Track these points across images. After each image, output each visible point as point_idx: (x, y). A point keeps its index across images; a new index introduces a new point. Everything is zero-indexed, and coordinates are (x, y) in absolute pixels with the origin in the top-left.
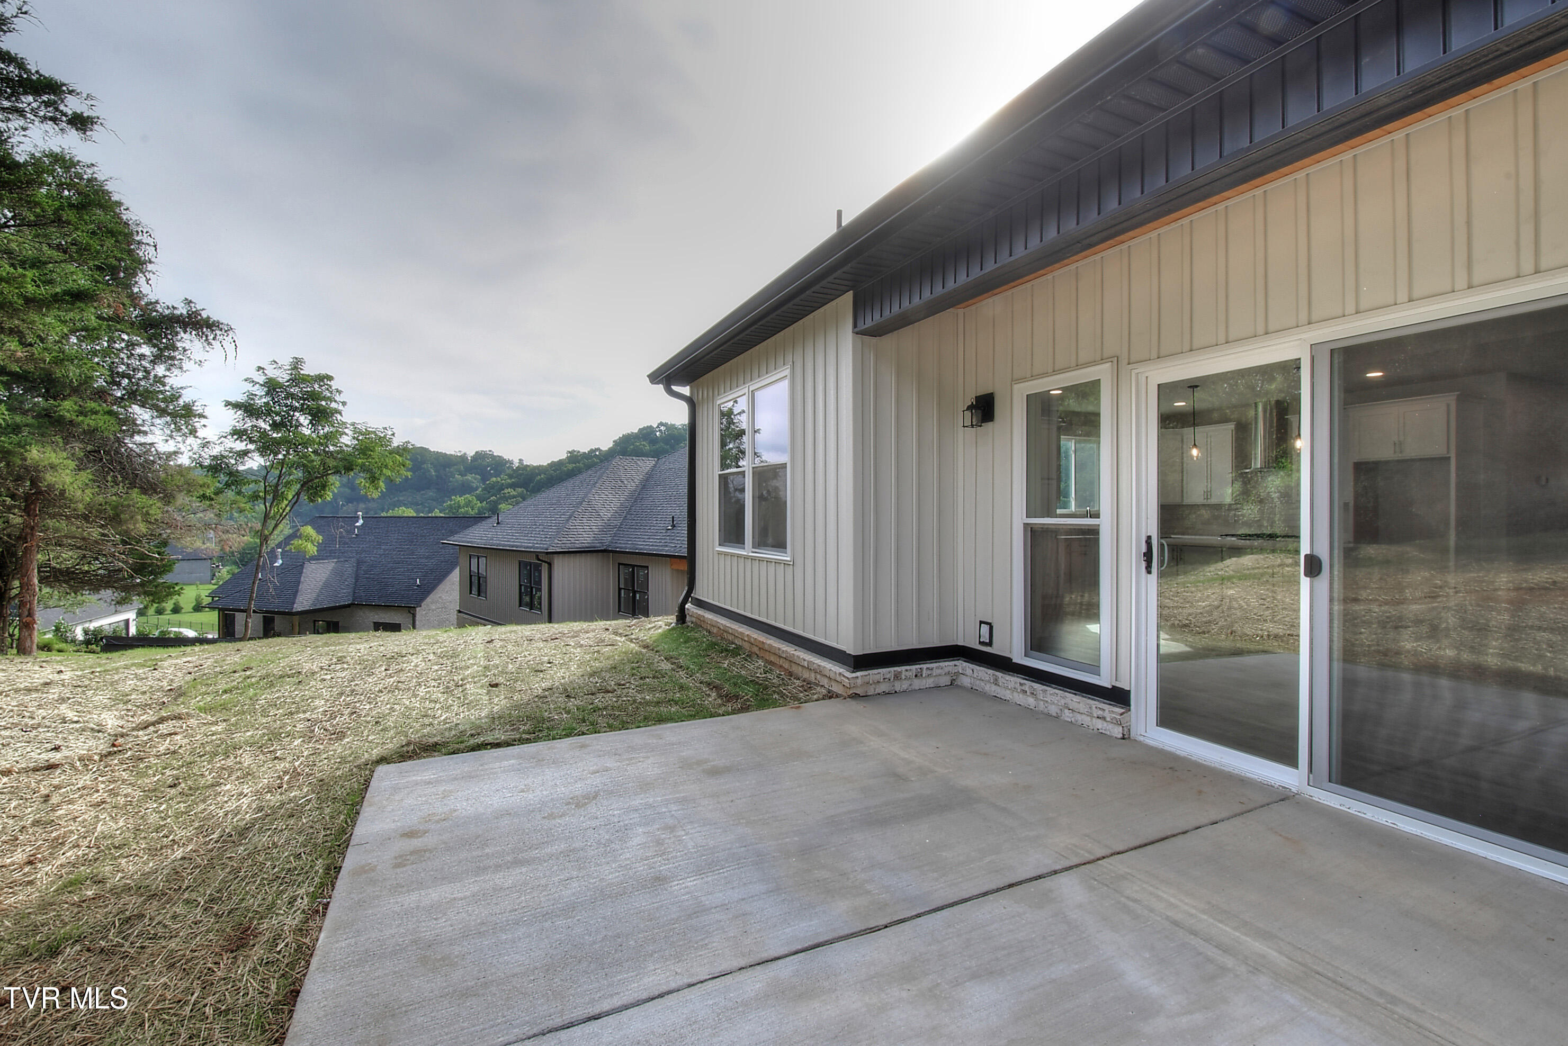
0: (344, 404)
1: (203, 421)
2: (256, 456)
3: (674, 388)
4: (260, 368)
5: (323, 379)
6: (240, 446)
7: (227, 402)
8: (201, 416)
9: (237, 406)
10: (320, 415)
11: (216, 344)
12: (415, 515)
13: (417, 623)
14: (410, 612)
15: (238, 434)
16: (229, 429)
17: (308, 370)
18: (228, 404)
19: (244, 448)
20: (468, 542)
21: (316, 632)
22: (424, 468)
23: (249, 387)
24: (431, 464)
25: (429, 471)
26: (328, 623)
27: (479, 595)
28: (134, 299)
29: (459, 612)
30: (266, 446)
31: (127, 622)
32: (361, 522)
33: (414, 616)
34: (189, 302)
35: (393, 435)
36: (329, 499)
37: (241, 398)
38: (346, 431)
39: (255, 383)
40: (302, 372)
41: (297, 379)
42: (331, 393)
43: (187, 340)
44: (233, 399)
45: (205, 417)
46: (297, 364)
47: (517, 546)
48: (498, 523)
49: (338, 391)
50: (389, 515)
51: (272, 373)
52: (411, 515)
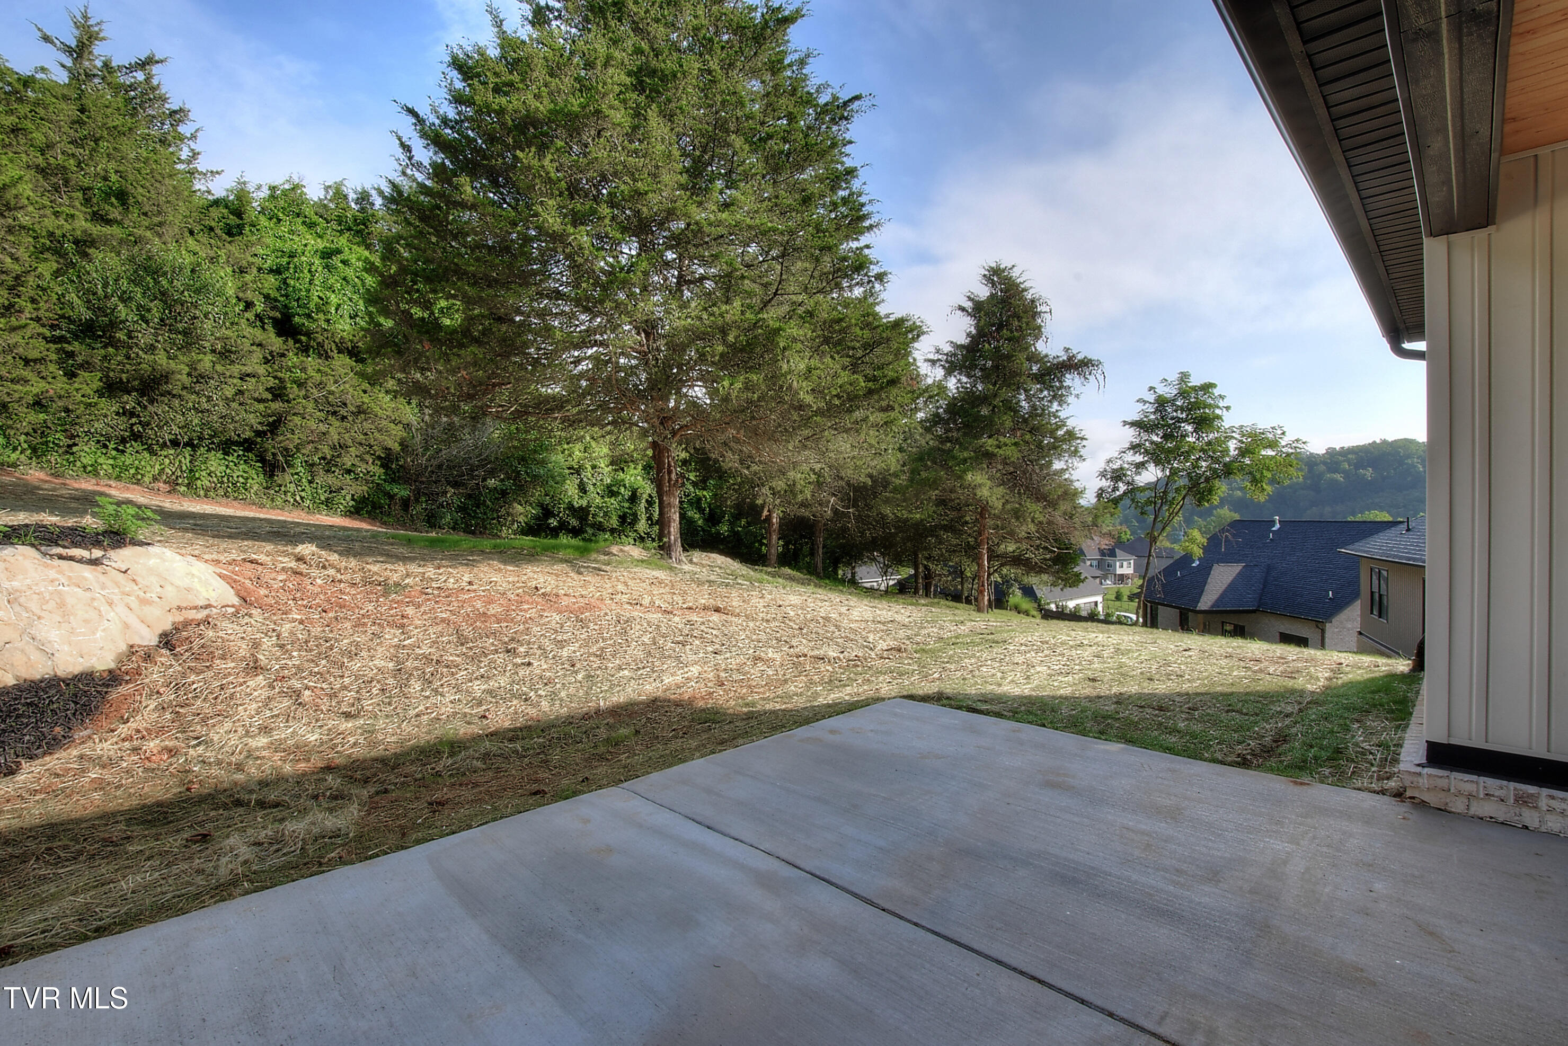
0: (1228, 408)
1: (1084, 442)
2: (1151, 467)
3: (1407, 346)
4: (1151, 388)
5: (1207, 388)
6: (1139, 458)
7: (1124, 422)
8: (1082, 439)
9: (1133, 424)
10: (1204, 422)
11: (1092, 378)
12: (1391, 519)
13: (1327, 640)
14: (1317, 627)
15: (1135, 447)
16: (1127, 445)
17: (1195, 381)
18: (1125, 423)
19: (1142, 460)
20: (1365, 552)
21: (1224, 633)
22: (1407, 464)
23: (1140, 406)
24: (1418, 458)
25: (1416, 466)
26: (1236, 626)
27: (1380, 617)
28: (1034, 358)
29: (1360, 633)
30: (1157, 456)
31: (1096, 603)
32: (1278, 526)
33: (1323, 632)
34: (1067, 350)
35: (1283, 433)
36: (1215, 503)
37: (1136, 418)
38: (1234, 434)
39: (1145, 402)
40: (1189, 385)
41: (1183, 394)
42: (1213, 399)
43: (1072, 380)
44: (1129, 420)
45: (1086, 439)
46: (1184, 377)
47: (1414, 560)
48: (1408, 530)
49: (1220, 396)
50: (1357, 520)
51: (1162, 390)
52: (1386, 520)
